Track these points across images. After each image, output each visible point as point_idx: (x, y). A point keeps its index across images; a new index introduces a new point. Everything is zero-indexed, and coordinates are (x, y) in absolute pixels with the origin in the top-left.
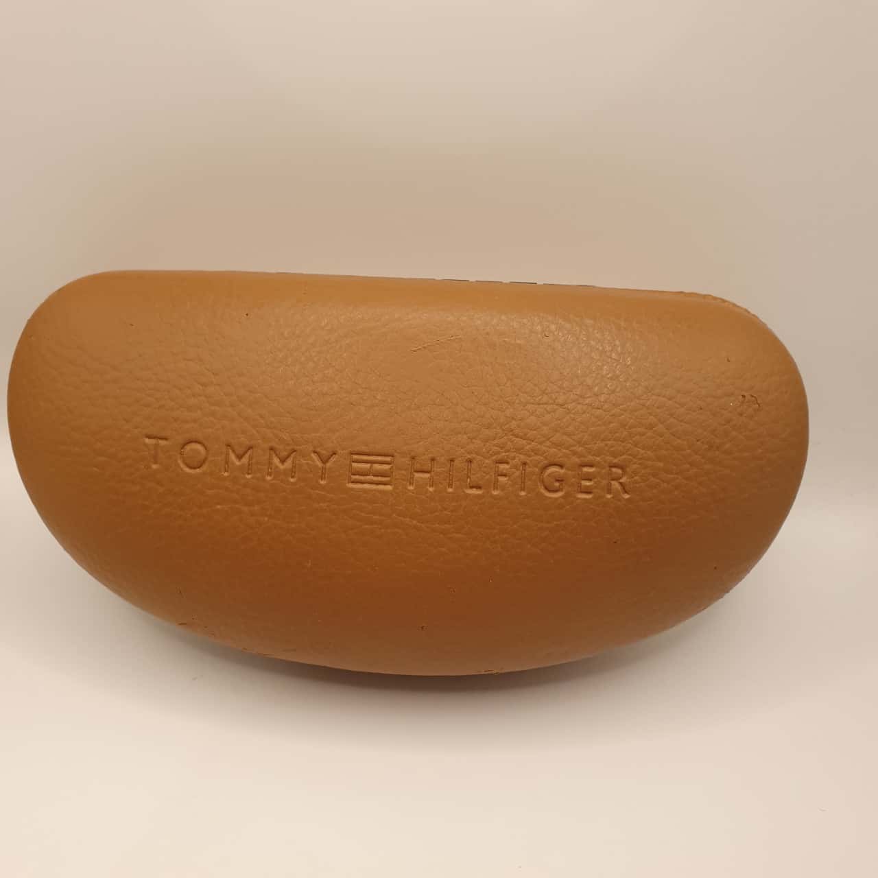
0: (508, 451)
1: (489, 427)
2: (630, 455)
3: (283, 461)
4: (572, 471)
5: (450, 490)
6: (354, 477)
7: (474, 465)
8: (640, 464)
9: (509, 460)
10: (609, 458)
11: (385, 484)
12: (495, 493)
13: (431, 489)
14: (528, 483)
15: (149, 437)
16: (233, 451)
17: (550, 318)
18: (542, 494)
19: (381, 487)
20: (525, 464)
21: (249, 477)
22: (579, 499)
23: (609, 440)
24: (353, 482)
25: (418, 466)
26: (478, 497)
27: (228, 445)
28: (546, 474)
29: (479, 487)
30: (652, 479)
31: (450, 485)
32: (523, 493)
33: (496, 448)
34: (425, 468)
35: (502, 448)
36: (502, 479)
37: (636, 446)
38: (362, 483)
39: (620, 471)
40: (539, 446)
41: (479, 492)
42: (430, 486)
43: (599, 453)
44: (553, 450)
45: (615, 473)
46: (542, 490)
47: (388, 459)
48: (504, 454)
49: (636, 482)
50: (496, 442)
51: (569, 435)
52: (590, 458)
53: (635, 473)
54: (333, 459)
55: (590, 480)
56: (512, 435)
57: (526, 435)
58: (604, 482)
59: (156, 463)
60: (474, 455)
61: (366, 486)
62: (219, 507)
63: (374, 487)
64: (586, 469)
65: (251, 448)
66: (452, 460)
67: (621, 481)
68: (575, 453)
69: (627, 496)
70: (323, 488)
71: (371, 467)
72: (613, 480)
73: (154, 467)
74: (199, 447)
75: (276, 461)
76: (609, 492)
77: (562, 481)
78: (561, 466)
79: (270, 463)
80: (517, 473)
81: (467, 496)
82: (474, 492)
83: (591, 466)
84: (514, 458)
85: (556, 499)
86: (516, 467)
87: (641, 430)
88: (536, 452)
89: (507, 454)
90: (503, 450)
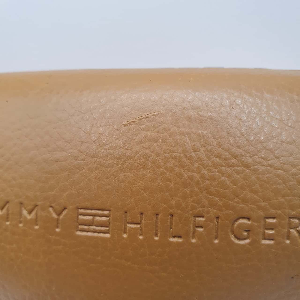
0: (204, 206)
3: (30, 212)
4: (257, 222)
5: (156, 238)
6: (80, 227)
7: (175, 218)
9: (204, 214)
10: (289, 211)
11: (105, 232)
12: (194, 241)
13: (141, 237)
14: (221, 233)
17: (236, 94)
18: (233, 242)
19: (101, 235)
20: (218, 217)
21: (8, 223)
22: (263, 244)
23: (288, 196)
24: (80, 231)
25: (129, 219)
26: (177, 243)
28: (235, 226)
29: (180, 237)
31: (156, 235)
32: (216, 241)
33: (193, 204)
34: (135, 221)
35: (198, 204)
36: (199, 230)
38: (88, 231)
39: (297, 221)
40: (230, 202)
41: (180, 240)
42: (140, 235)
43: (279, 207)
44: (242, 206)
45: (294, 223)
46: (233, 238)
47: (106, 213)
48: (200, 209)
51: (255, 192)
52: (273, 211)
54: (65, 212)
55: (272, 229)
56: (207, 193)
57: (218, 192)
58: (285, 230)
60: (175, 210)
61: (90, 234)
63: (96, 235)
64: (269, 221)
65: (8, 202)
66: (157, 214)
67: (298, 229)
68: (260, 208)
70: (58, 234)
71: (94, 218)
72: (292, 228)
75: (25, 212)
76: (288, 238)
77: (249, 231)
78: (249, 219)
79: (21, 214)
80: (212, 225)
81: (171, 243)
82: (176, 240)
83: (274, 218)
84: (208, 213)
85: (244, 245)
86: (210, 220)
88: (227, 207)
89: (203, 209)
90: (199, 206)
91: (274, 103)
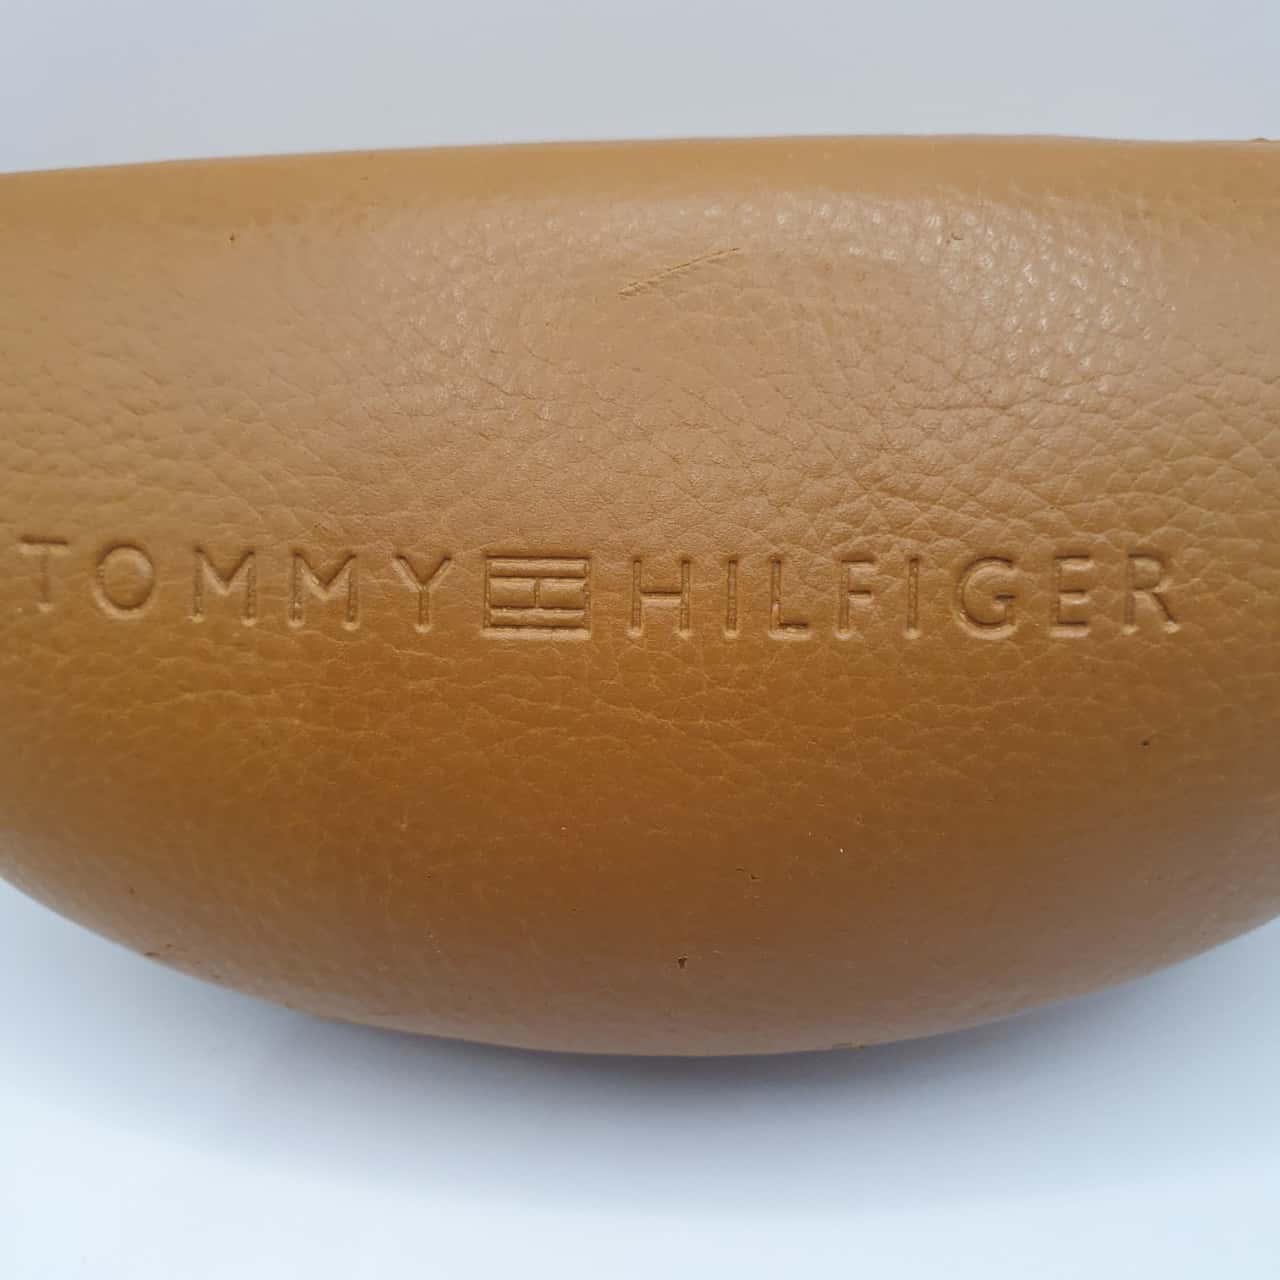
0: (874, 530)
1: (822, 473)
2: (1178, 524)
3: (327, 581)
4: (1034, 570)
5: (731, 634)
6: (497, 614)
7: (788, 571)
8: (1201, 545)
9: (877, 554)
10: (1128, 536)
11: (572, 626)
12: (843, 636)
13: (684, 634)
14: (926, 607)
15: (29, 540)
16: (212, 564)
18: (964, 637)
19: (563, 635)
20: (915, 560)
21: (249, 623)
22: (1054, 641)
23: (1125, 490)
24: (495, 626)
25: (648, 580)
26: (797, 647)
27: (199, 550)
28: (971, 582)
29: (802, 625)
30: (1234, 581)
31: (731, 623)
32: (913, 634)
33: (844, 524)
34: (665, 583)
35: (856, 524)
36: (861, 602)
37: (1192, 500)
38: (517, 626)
39: (1153, 567)
40: (951, 513)
41: (804, 636)
42: (682, 627)
43: (1101, 524)
44: (988, 522)
45: (1144, 571)
46: (963, 624)
47: (577, 566)
48: (861, 538)
49: (1194, 591)
50: (840, 509)
51: (1027, 481)
52: (1080, 537)
53: (1192, 569)
54: (445, 572)
55: (1081, 591)
56: (881, 489)
57: (915, 486)
58: (1118, 596)
59: (46, 600)
60: (786, 546)
61: (527, 634)
62: (189, 696)
63: (545, 635)
64: (1071, 566)
65: (250, 553)
66: (733, 561)
67: (1157, 590)
68: (1042, 527)
69: (1173, 628)
70: (423, 642)
71: (537, 586)
72: (1138, 588)
73: (45, 608)
74: (133, 557)
75: (310, 582)
76: (1130, 619)
77: (1011, 597)
78: (1008, 561)
79: (296, 587)
80: (898, 584)
81: (778, 645)
82: (791, 635)
83: (1084, 557)
84: (887, 547)
85: (1000, 643)
86: (891, 569)
87: (1204, 460)
88: (943, 529)
89: (870, 537)
90: (859, 530)
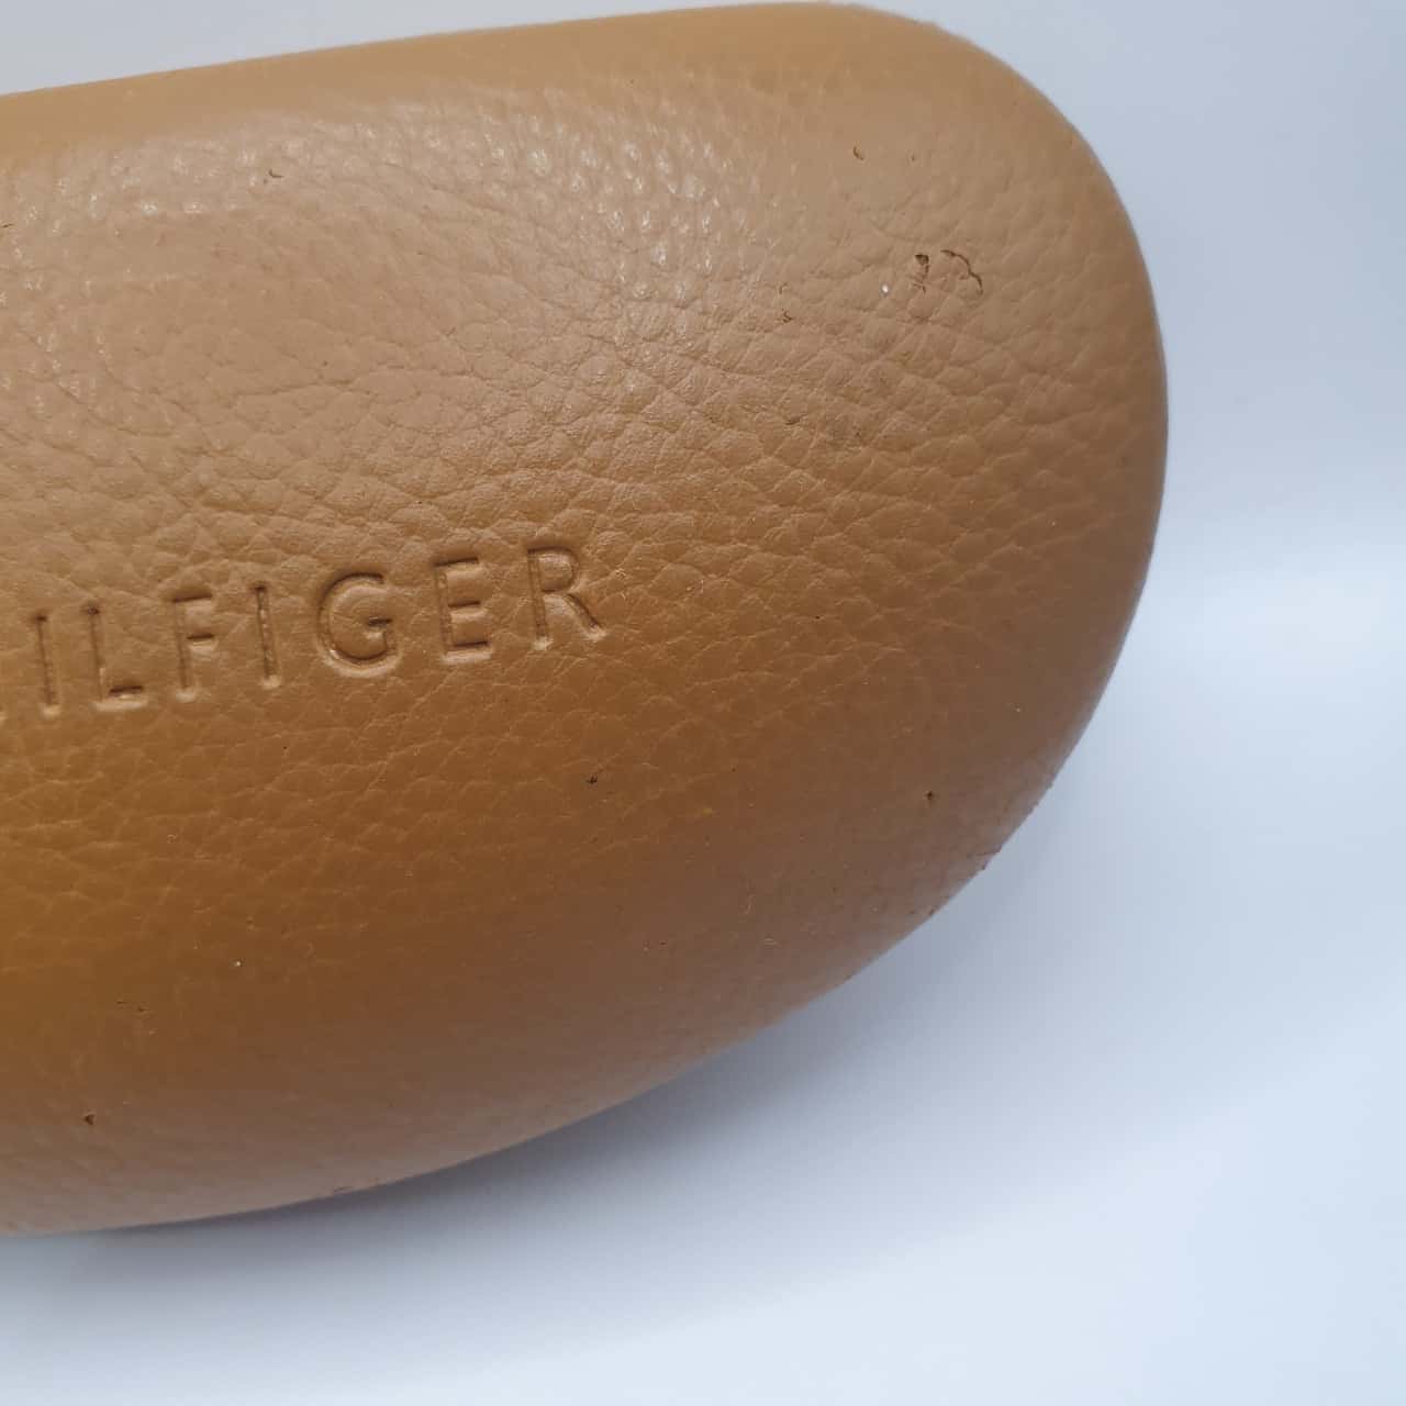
0: (204, 557)
1: (129, 491)
2: (584, 504)
4: (410, 584)
5: (51, 712)
7: (107, 622)
8: (618, 527)
9: (212, 587)
10: (522, 527)
14: (284, 648)
18: (334, 675)
20: (260, 589)
22: (450, 669)
23: (511, 468)
26: (131, 715)
28: (334, 608)
29: (134, 688)
30: (669, 567)
31: (49, 698)
32: (272, 683)
33: (165, 554)
35: (182, 551)
36: (202, 649)
37: (598, 470)
39: (563, 561)
40: (295, 522)
41: (140, 702)
43: (484, 518)
44: (343, 531)
45: (552, 568)
46: (331, 660)
48: (189, 570)
49: (618, 586)
50: (159, 535)
51: (385, 474)
52: (461, 535)
53: (610, 558)
55: (476, 603)
56: (207, 504)
57: (245, 496)
58: (521, 603)
60: (101, 591)
64: (456, 573)
66: (41, 619)
67: (573, 590)
68: (410, 529)
69: (597, 635)
72: (548, 591)
76: (541, 628)
77: (388, 621)
78: (377, 575)
80: (244, 621)
81: (106, 719)
82: (126, 703)
83: (472, 559)
84: (223, 578)
85: (380, 682)
86: (234, 604)
87: (610, 419)
88: (291, 547)
89: (201, 566)
90: (187, 558)
91: (429, 132)
